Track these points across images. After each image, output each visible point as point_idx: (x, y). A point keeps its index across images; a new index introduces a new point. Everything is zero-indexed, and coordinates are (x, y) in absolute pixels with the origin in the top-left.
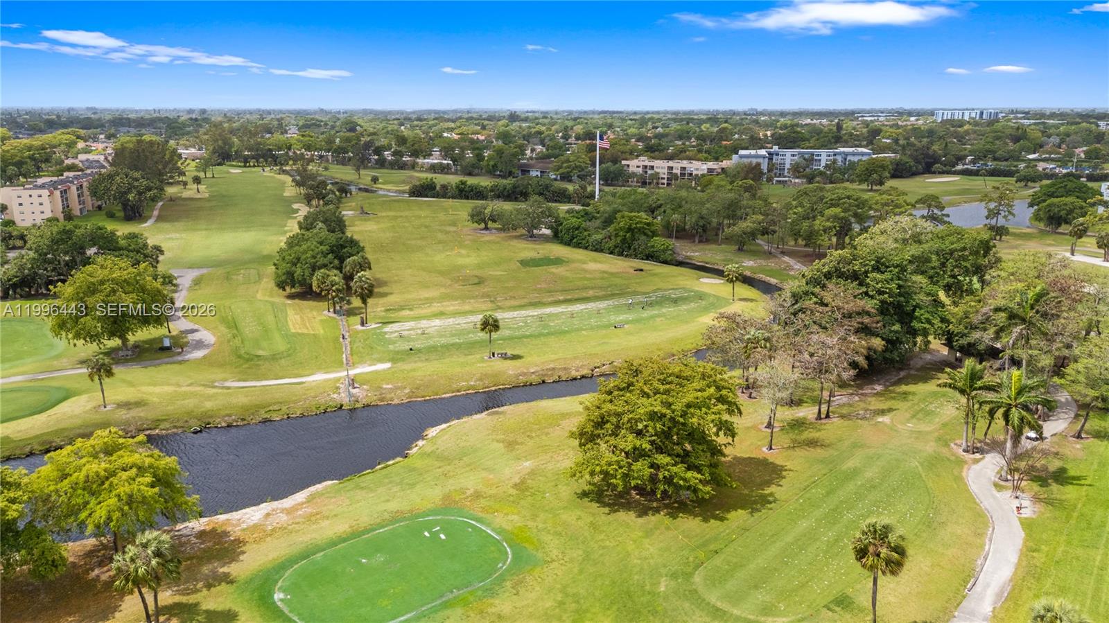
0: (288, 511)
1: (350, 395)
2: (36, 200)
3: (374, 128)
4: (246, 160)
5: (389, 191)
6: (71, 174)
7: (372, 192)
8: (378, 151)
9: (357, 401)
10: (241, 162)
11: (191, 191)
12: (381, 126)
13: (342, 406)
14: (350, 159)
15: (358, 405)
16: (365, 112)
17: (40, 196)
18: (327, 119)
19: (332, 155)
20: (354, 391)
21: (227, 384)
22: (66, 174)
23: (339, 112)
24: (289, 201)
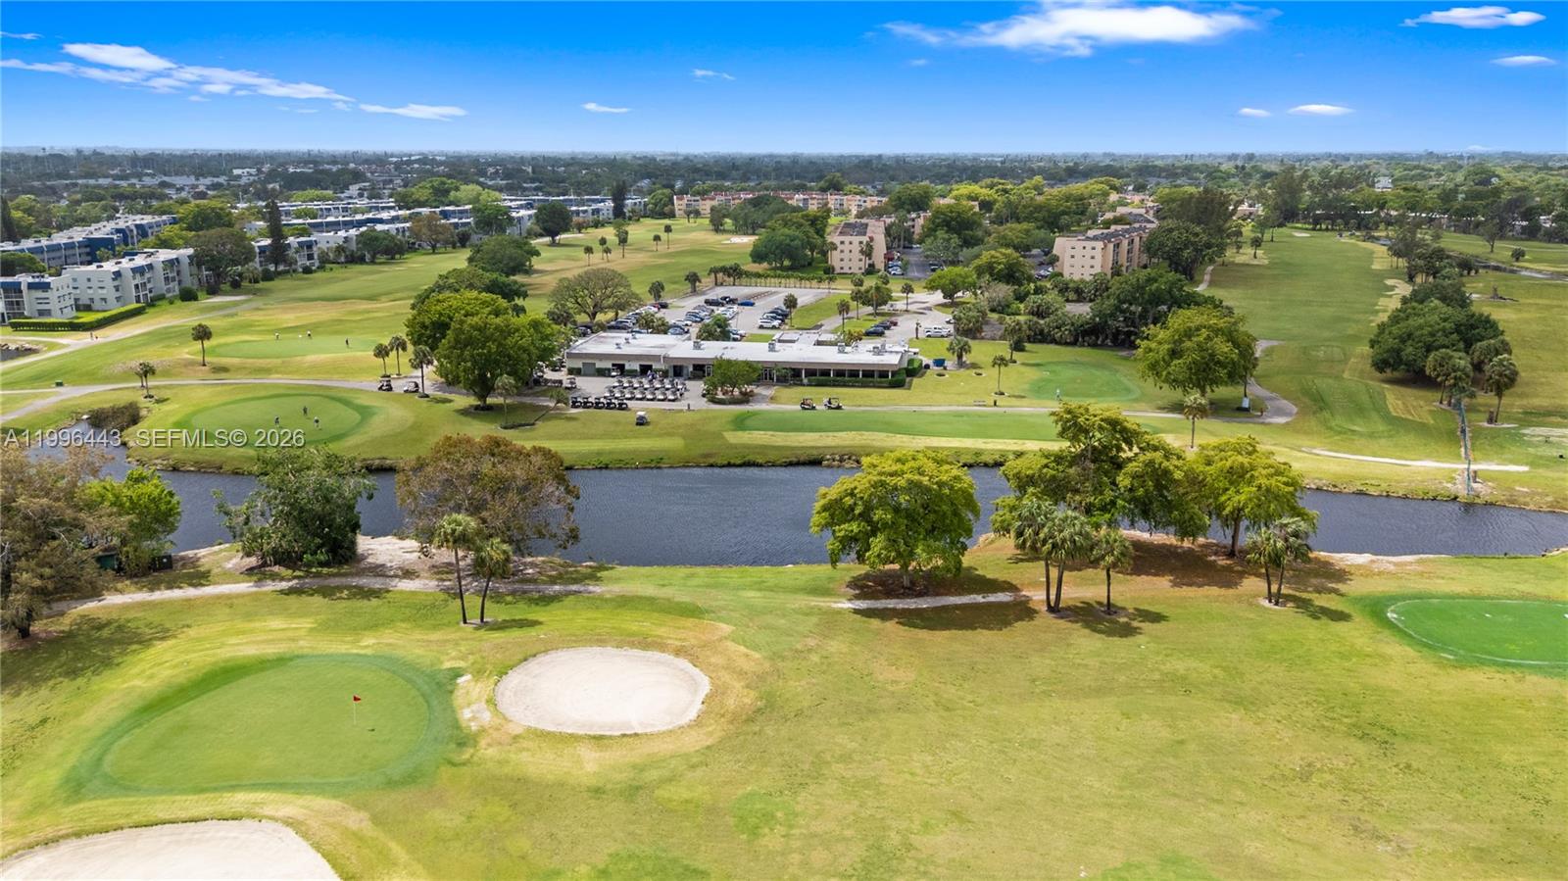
0: (1395, 564)
1: (1470, 489)
2: (1089, 252)
3: (1523, 181)
4: (1317, 220)
5: (1540, 272)
6: (1119, 227)
7: (1513, 272)
8: (1530, 214)
9: (1478, 497)
10: (1309, 223)
11: (1246, 255)
12: (1535, 178)
13: (1456, 498)
14: (1478, 224)
15: (1477, 501)
16: (1506, 156)
17: (1094, 248)
18: (1440, 166)
19: (1449, 218)
20: (1475, 485)
21: (1314, 451)
22: (1113, 228)
23: (1461, 157)
24: (1380, 276)
